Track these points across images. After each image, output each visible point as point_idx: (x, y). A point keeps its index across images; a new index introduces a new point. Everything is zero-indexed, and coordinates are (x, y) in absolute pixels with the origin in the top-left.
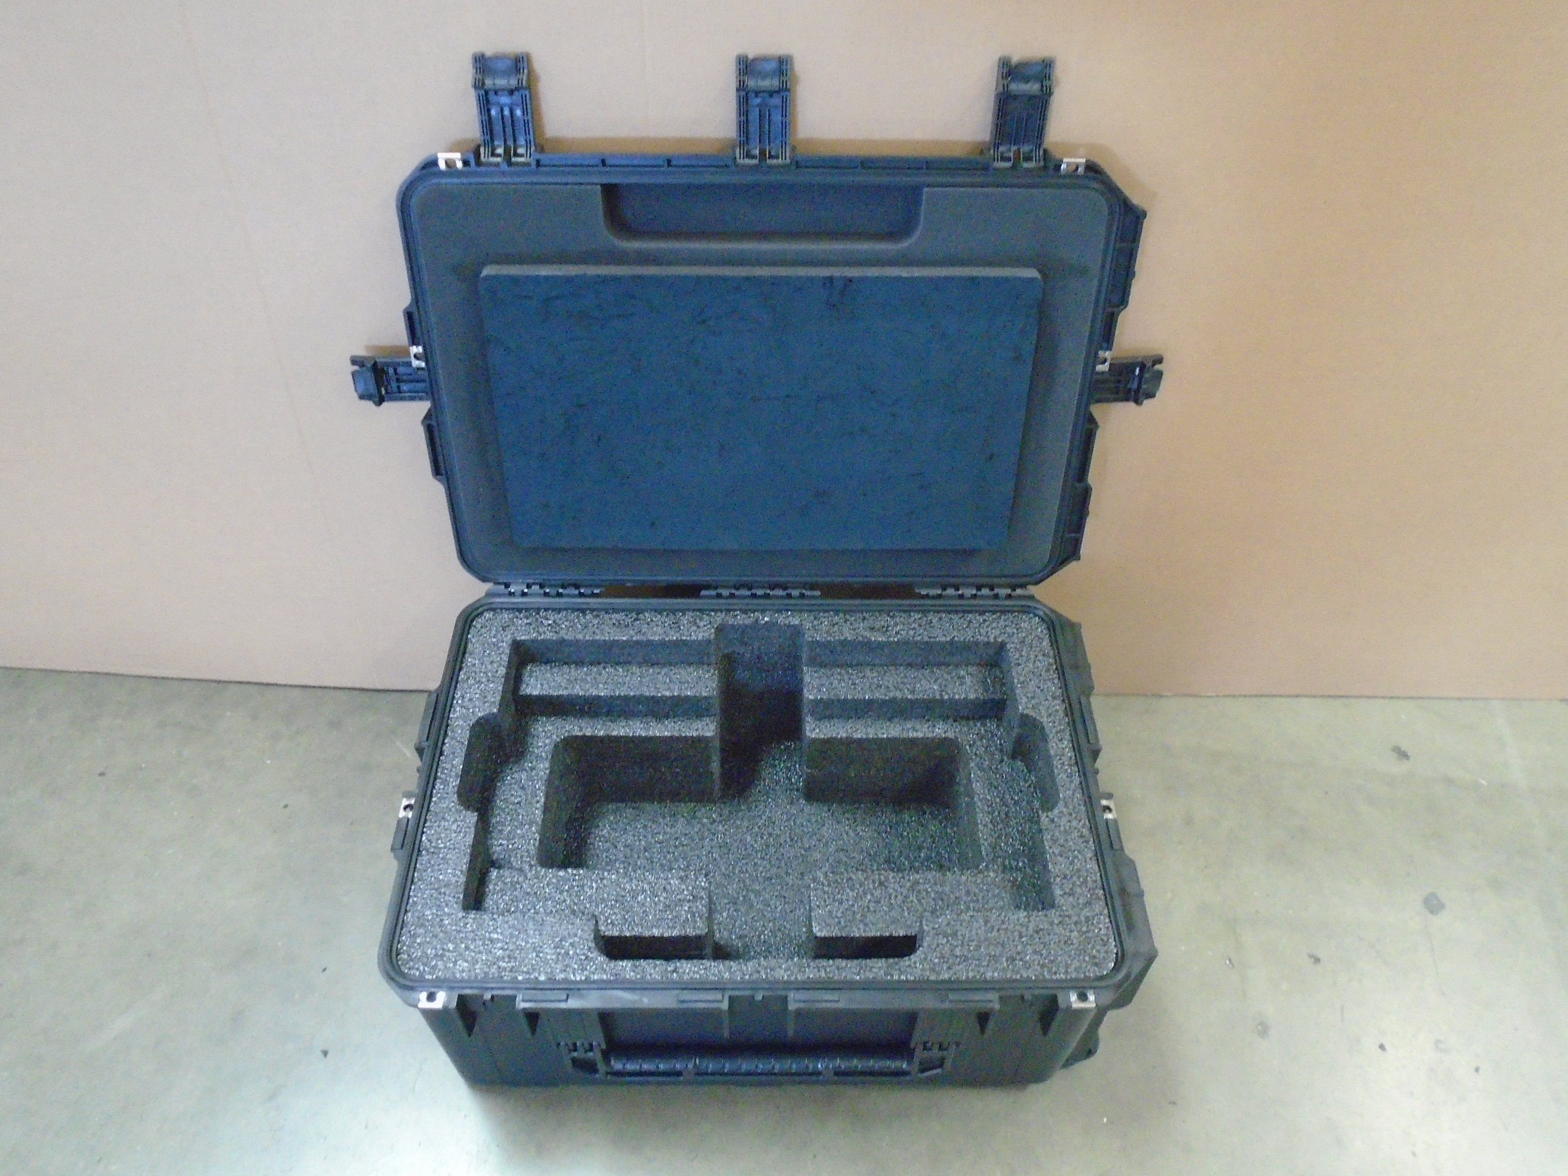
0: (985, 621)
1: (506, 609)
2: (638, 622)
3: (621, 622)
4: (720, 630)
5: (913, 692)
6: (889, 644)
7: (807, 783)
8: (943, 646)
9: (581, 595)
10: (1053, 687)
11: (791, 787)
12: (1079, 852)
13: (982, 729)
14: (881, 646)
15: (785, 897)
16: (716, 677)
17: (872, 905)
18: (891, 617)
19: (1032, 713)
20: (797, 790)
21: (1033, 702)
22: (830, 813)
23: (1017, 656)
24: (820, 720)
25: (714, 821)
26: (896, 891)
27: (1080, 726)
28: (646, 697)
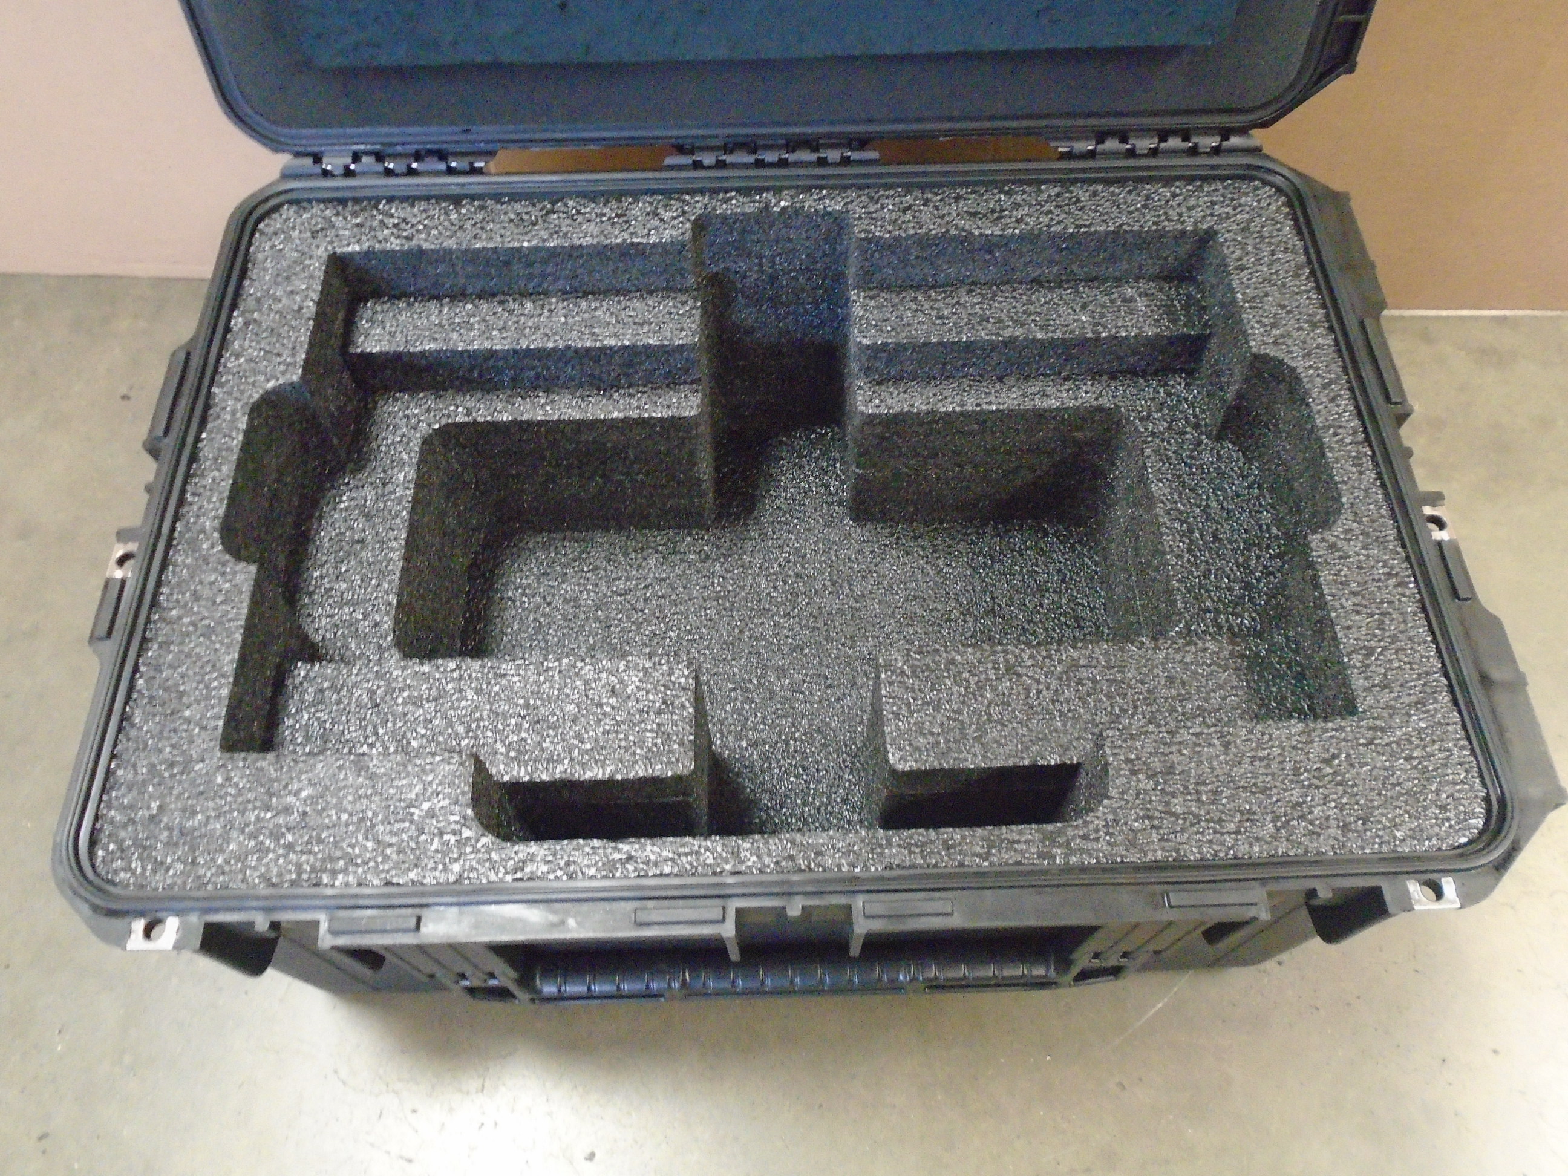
0: (1174, 195)
1: (320, 201)
2: (555, 216)
3: (526, 217)
4: (700, 226)
5: (1044, 327)
6: (1003, 242)
7: (857, 492)
8: (1102, 240)
9: (451, 171)
10: (1309, 302)
11: (830, 500)
12: (1390, 603)
13: (1162, 390)
14: (990, 245)
15: (826, 677)
16: (697, 313)
17: (995, 710)
18: (1006, 193)
19: (1273, 352)
20: (840, 504)
21: (1274, 332)
22: (893, 539)
23: (1238, 253)
24: (879, 383)
25: (707, 557)
26: (1038, 682)
27: (1367, 372)
28: (577, 351)
